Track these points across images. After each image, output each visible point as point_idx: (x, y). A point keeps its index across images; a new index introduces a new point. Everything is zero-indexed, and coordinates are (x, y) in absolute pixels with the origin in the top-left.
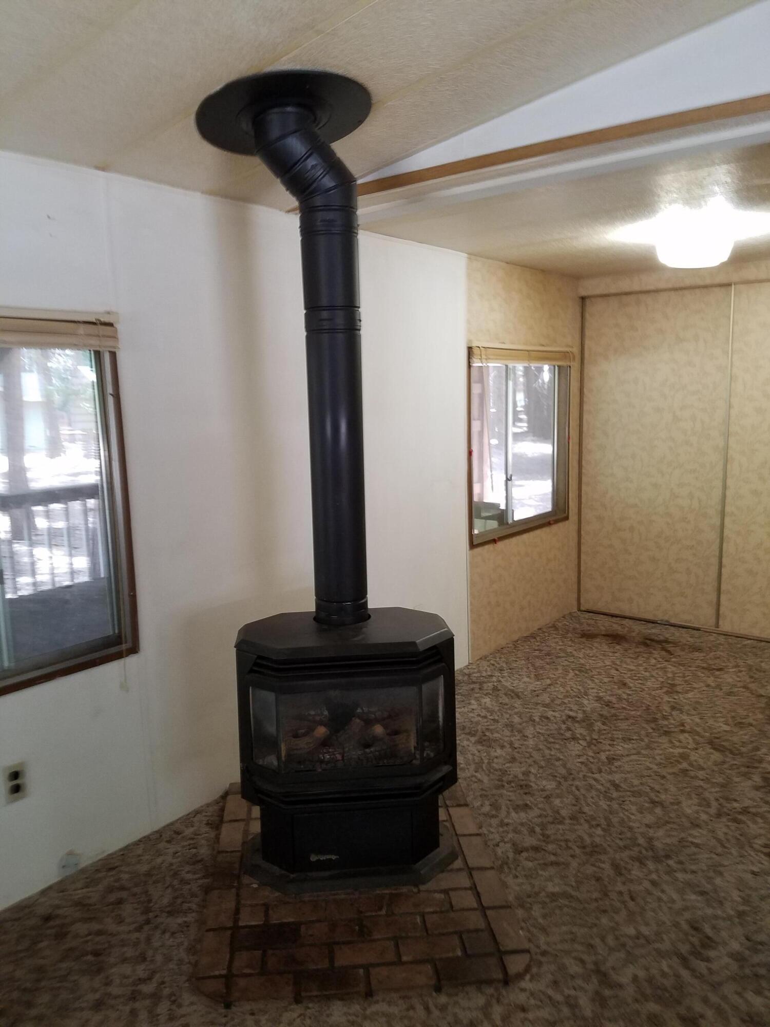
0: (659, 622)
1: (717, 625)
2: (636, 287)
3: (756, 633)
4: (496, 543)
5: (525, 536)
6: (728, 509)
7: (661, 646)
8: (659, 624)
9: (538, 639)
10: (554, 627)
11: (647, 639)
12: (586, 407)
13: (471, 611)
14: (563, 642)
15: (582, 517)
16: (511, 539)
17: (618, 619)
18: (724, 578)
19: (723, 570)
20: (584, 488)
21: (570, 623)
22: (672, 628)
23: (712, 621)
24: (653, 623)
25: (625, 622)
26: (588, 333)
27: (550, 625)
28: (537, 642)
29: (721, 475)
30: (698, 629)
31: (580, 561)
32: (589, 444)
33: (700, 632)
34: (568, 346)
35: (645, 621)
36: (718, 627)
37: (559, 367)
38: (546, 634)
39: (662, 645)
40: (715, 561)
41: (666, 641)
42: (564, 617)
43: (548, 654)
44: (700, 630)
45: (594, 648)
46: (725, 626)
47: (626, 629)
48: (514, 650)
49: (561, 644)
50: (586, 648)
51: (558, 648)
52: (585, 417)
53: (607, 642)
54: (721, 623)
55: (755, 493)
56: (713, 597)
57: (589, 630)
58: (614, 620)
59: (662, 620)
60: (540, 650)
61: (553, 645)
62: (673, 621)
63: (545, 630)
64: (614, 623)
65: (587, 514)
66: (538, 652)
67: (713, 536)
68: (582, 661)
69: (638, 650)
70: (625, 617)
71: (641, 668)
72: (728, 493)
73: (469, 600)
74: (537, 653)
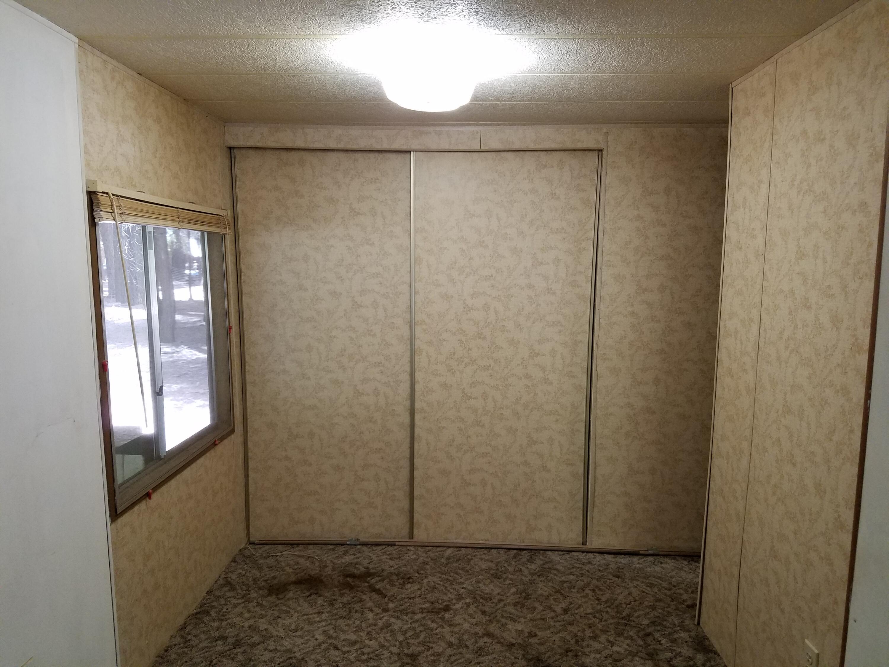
0: (348, 543)
1: (411, 536)
2: (300, 144)
3: (453, 539)
4: (150, 498)
5: (187, 473)
6: (418, 405)
7: (366, 584)
8: (348, 545)
9: (213, 613)
10: (228, 583)
11: (347, 576)
12: (245, 288)
13: (119, 619)
14: (249, 611)
15: (249, 424)
16: (169, 484)
17: (301, 547)
18: (417, 482)
19: (416, 473)
20: (249, 388)
21: (246, 570)
22: (364, 548)
23: (405, 531)
24: (342, 545)
25: (311, 551)
26: (240, 194)
27: (221, 582)
28: (214, 620)
29: (407, 368)
30: (392, 545)
31: (248, 480)
32: (252, 335)
33: (396, 547)
34: (219, 208)
35: (331, 544)
36: (412, 539)
37: (209, 233)
38: (222, 601)
39: (368, 582)
40: (405, 463)
41: (368, 574)
42: (234, 561)
43: (237, 644)
44: (395, 545)
45: (292, 611)
46: (420, 535)
47: (317, 564)
48: (186, 650)
49: (247, 615)
50: (283, 616)
51: (246, 624)
52: (246, 300)
53: (304, 595)
54: (415, 532)
55: (445, 386)
56: (405, 504)
57: (274, 578)
58: (297, 551)
59: (351, 540)
60: (223, 638)
61: (237, 620)
62: (363, 538)
63: (217, 593)
64: (300, 556)
65: (254, 421)
66: (220, 643)
67: (403, 435)
68: (287, 644)
69: (345, 599)
70: (307, 544)
71: (363, 634)
72: (417, 387)
73: (114, 602)
74: (220, 646)
